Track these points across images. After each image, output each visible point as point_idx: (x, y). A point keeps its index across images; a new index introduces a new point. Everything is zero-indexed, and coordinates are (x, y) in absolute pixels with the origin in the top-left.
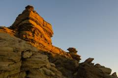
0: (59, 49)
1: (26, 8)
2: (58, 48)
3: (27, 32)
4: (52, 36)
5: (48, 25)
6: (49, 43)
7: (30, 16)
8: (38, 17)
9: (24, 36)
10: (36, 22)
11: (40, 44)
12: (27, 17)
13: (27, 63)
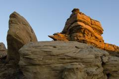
0: (113, 46)
1: (72, 11)
2: (111, 45)
3: (77, 34)
4: (102, 33)
5: (96, 23)
6: (101, 41)
7: (78, 18)
8: (85, 17)
9: (76, 38)
10: (84, 22)
11: (91, 43)
12: (75, 20)
13: (107, 67)
